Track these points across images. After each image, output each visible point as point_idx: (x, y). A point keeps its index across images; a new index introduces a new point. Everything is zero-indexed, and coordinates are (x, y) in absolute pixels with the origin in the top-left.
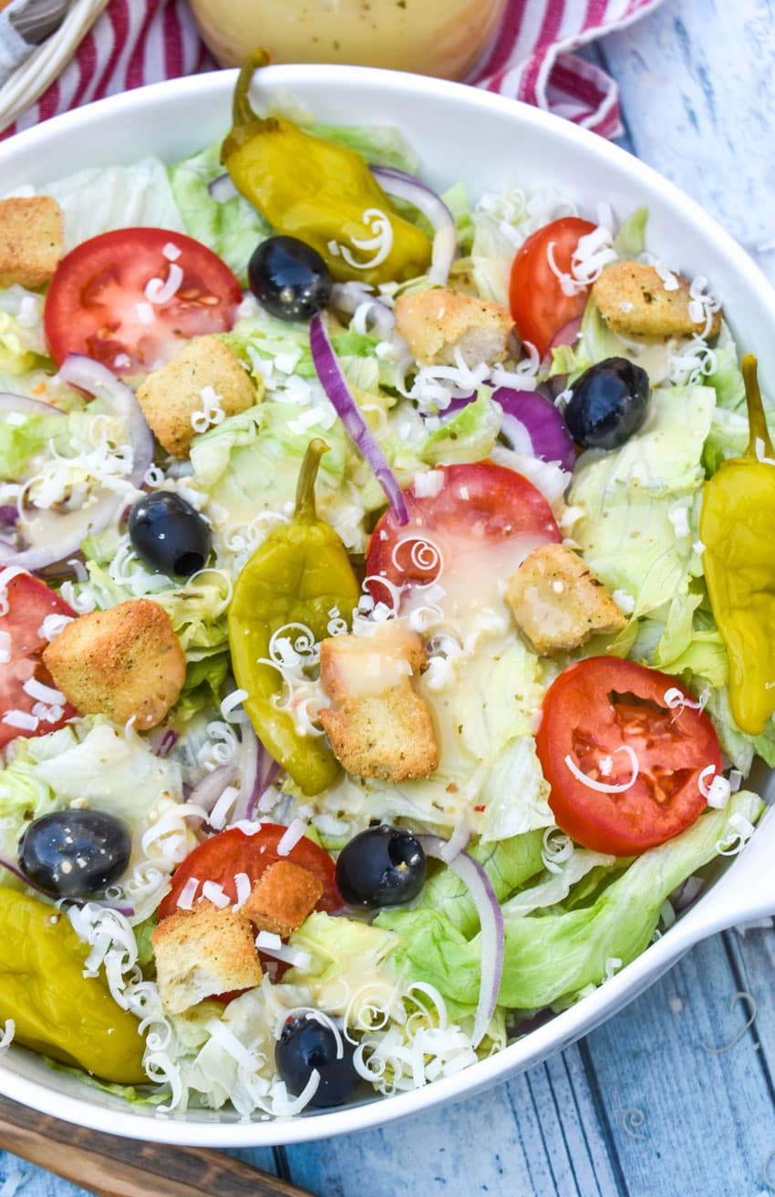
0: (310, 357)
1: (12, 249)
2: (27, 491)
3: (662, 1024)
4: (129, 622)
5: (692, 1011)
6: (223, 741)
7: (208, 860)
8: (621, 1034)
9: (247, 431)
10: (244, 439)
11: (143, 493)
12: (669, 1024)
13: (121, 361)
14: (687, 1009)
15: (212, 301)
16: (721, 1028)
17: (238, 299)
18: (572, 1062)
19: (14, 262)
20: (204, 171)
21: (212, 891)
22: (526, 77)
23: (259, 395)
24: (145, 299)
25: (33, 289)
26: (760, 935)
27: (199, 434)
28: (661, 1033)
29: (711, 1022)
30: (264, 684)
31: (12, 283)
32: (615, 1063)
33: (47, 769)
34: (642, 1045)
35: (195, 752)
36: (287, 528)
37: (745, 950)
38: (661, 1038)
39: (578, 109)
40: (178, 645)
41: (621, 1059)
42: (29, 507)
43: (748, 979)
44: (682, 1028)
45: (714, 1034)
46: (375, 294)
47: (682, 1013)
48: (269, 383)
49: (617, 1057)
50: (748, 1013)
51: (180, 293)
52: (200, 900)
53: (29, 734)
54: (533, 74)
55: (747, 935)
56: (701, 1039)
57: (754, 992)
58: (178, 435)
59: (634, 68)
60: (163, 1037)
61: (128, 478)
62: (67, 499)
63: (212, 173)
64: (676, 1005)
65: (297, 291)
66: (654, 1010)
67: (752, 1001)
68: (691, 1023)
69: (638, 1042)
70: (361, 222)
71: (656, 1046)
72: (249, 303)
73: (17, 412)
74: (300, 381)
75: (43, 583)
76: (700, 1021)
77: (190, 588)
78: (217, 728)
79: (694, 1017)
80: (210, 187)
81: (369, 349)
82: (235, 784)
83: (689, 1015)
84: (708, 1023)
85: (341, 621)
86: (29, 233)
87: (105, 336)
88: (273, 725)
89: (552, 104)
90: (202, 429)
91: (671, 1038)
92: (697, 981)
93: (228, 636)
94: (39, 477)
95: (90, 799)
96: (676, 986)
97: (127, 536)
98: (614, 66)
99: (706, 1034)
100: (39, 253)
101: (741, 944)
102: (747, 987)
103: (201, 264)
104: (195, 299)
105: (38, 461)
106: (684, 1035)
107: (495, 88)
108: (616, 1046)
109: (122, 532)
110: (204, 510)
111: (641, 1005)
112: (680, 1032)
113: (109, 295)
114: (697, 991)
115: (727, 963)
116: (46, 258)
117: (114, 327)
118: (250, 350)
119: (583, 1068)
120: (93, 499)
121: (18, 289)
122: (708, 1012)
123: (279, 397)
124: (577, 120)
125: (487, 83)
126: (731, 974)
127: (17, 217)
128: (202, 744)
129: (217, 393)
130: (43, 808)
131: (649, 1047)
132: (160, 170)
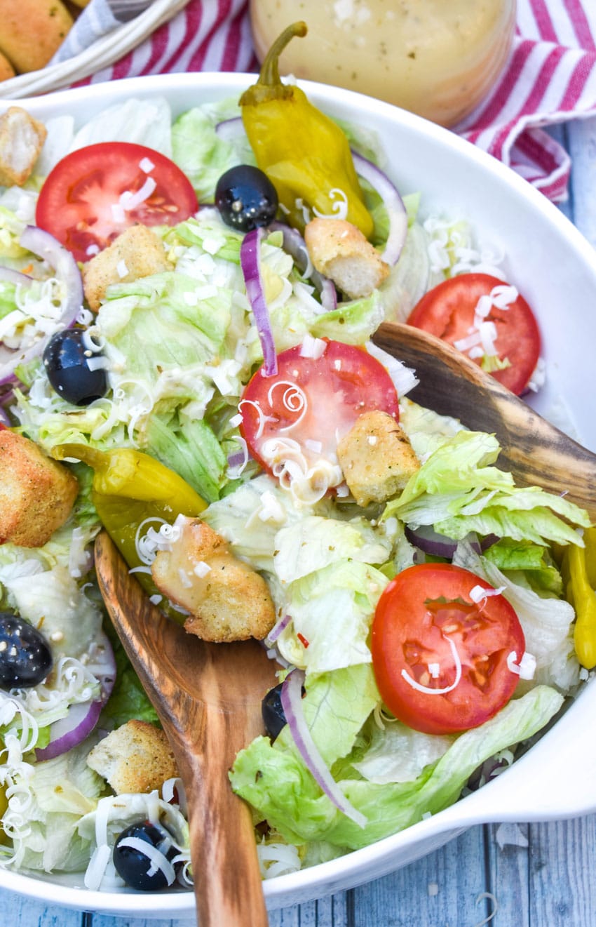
3: (418, 903)
5: (445, 898)
8: (384, 902)
9: (149, 296)
12: (424, 904)
14: (442, 896)
15: (173, 209)
16: (465, 918)
18: (339, 915)
20: (213, 115)
22: (498, 136)
24: (119, 204)
26: (515, 852)
28: (415, 910)
29: (458, 911)
32: (373, 924)
34: (398, 914)
37: (500, 860)
38: (415, 913)
39: (535, 171)
41: (378, 922)
43: (496, 884)
44: (433, 910)
45: (458, 921)
47: (437, 897)
49: (375, 920)
50: (489, 911)
51: (148, 201)
54: (504, 135)
55: (504, 848)
56: (446, 921)
57: (498, 895)
59: (590, 152)
60: (22, 802)
64: (433, 889)
66: (415, 889)
67: (495, 903)
68: (442, 907)
69: (395, 912)
71: (409, 918)
76: (449, 907)
79: (445, 903)
80: (217, 127)
83: (442, 900)
84: (455, 911)
87: (83, 228)
89: (513, 164)
91: (422, 915)
92: (456, 875)
96: (437, 875)
98: (574, 148)
99: (451, 919)
101: (498, 854)
102: (494, 890)
103: (170, 179)
104: (160, 206)
106: (434, 916)
107: (473, 140)
108: (377, 911)
111: (405, 883)
112: (431, 912)
113: (91, 195)
114: (453, 883)
115: (484, 868)
117: (92, 221)
119: (346, 921)
122: (458, 902)
124: (530, 180)
125: (468, 135)
126: (484, 878)
131: (403, 918)
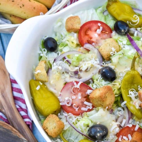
0: (129, 41)
1: (72, 25)
2: (80, 68)
4: (106, 90)
6: (121, 111)
7: (123, 132)
9: (121, 55)
10: (121, 56)
11: (102, 67)
13: (93, 44)
15: (107, 33)
17: (112, 32)
19: (73, 28)
20: (102, 10)
21: (124, 137)
23: (120, 49)
24: (96, 33)
25: (75, 32)
27: (112, 56)
30: (129, 100)
31: (72, 31)
33: (91, 117)
35: (116, 113)
36: (130, 72)
40: (113, 93)
42: (81, 71)
46: (137, 30)
48: (122, 46)
51: (102, 32)
52: (123, 139)
53: (86, 112)
58: (108, 56)
61: (98, 64)
62: (87, 69)
63: (103, 11)
65: (125, 30)
70: (133, 17)
72: (114, 33)
73: (76, 54)
74: (127, 46)
75: (86, 84)
77: (113, 83)
78: (120, 108)
80: (103, 13)
81: (139, 39)
82: (125, 118)
85: (141, 88)
86: (75, 22)
87: (90, 40)
88: (132, 107)
90: (112, 55)
93: (121, 92)
94: (82, 65)
95: (100, 122)
97: (100, 75)
100: (77, 26)
103: (105, 26)
104: (104, 33)
105: (81, 63)
109: (99, 74)
110: (114, 69)
113: (89, 33)
116: (78, 26)
117: (91, 38)
118: (118, 41)
120: (92, 69)
121: (73, 33)
123: (124, 49)
127: (72, 20)
128: (117, 111)
129: (115, 48)
130: (91, 125)
132: (94, 10)
